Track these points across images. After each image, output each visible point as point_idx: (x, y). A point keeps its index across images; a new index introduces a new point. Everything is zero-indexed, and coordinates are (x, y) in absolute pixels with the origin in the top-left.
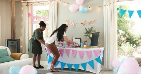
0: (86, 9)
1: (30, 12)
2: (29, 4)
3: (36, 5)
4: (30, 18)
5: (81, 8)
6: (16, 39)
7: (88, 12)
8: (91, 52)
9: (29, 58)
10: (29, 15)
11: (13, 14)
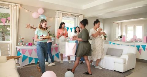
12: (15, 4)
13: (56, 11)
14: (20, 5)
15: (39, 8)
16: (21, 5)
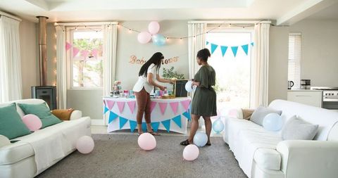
0: (164, 40)
1: (68, 41)
2: (68, 28)
3: (79, 30)
4: (68, 51)
5: (155, 39)
6: (48, 85)
7: (167, 44)
8: (177, 103)
9: (82, 116)
10: (68, 46)
11: (42, 44)
12: (109, 23)
13: (189, 22)
14: (116, 23)
15: (150, 21)
16: (120, 22)
